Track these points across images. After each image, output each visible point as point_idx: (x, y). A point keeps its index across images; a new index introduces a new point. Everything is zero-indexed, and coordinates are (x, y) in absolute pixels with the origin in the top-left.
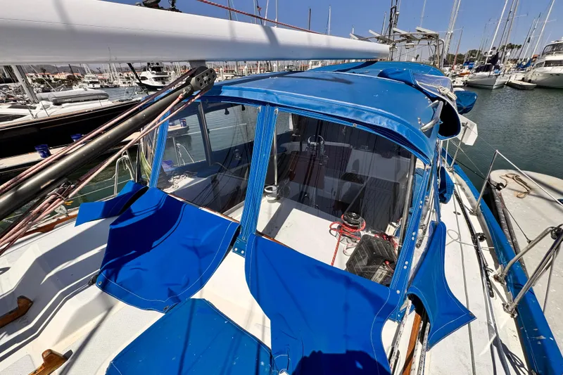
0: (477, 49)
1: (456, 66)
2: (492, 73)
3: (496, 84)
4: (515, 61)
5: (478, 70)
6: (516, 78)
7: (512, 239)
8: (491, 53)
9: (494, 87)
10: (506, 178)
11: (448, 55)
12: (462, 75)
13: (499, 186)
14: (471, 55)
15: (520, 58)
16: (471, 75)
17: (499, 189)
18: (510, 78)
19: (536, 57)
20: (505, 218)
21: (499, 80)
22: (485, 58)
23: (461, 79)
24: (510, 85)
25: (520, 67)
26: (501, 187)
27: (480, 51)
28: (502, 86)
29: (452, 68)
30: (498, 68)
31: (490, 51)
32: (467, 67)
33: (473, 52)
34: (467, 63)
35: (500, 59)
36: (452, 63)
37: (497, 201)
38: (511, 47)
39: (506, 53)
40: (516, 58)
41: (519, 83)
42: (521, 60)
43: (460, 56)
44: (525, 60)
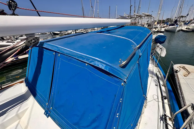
0: (170, 18)
1: (162, 24)
2: (175, 26)
3: (177, 30)
4: (184, 22)
5: (170, 25)
6: (184, 28)
7: (182, 95)
8: (175, 19)
9: (176, 31)
10: (180, 68)
11: (159, 20)
12: (164, 27)
13: (177, 71)
14: (167, 20)
15: (186, 20)
16: (167, 27)
17: (177, 73)
18: (182, 28)
19: (192, 20)
20: (179, 85)
21: (178, 29)
22: (173, 21)
23: (164, 28)
24: (182, 30)
25: (185, 24)
26: (177, 72)
27: (171, 19)
28: (179, 31)
29: (161, 25)
30: (177, 24)
31: (174, 18)
32: (166, 24)
33: (168, 19)
34: (166, 23)
35: (178, 21)
36: (160, 23)
37: (176, 78)
38: (182, 17)
39: (180, 19)
40: (184, 20)
41: (186, 30)
42: (186, 21)
43: (163, 20)
44: (187, 21)
